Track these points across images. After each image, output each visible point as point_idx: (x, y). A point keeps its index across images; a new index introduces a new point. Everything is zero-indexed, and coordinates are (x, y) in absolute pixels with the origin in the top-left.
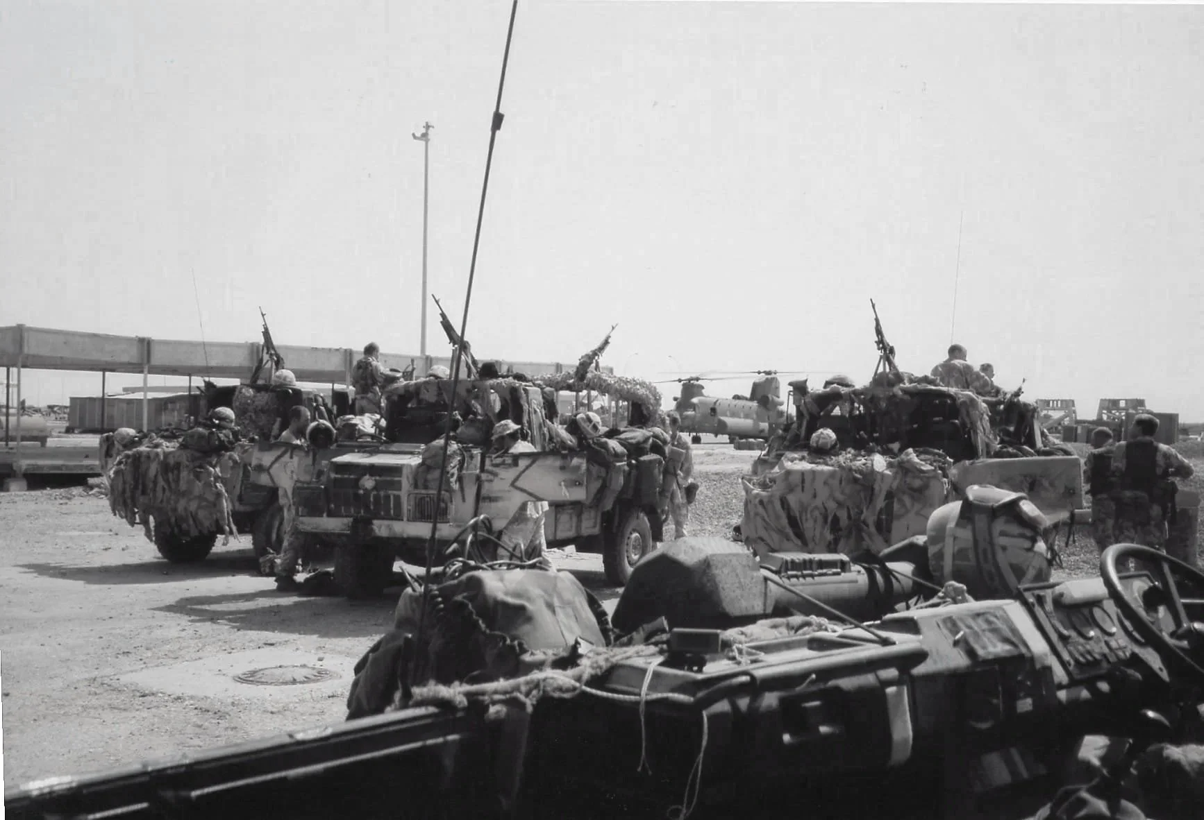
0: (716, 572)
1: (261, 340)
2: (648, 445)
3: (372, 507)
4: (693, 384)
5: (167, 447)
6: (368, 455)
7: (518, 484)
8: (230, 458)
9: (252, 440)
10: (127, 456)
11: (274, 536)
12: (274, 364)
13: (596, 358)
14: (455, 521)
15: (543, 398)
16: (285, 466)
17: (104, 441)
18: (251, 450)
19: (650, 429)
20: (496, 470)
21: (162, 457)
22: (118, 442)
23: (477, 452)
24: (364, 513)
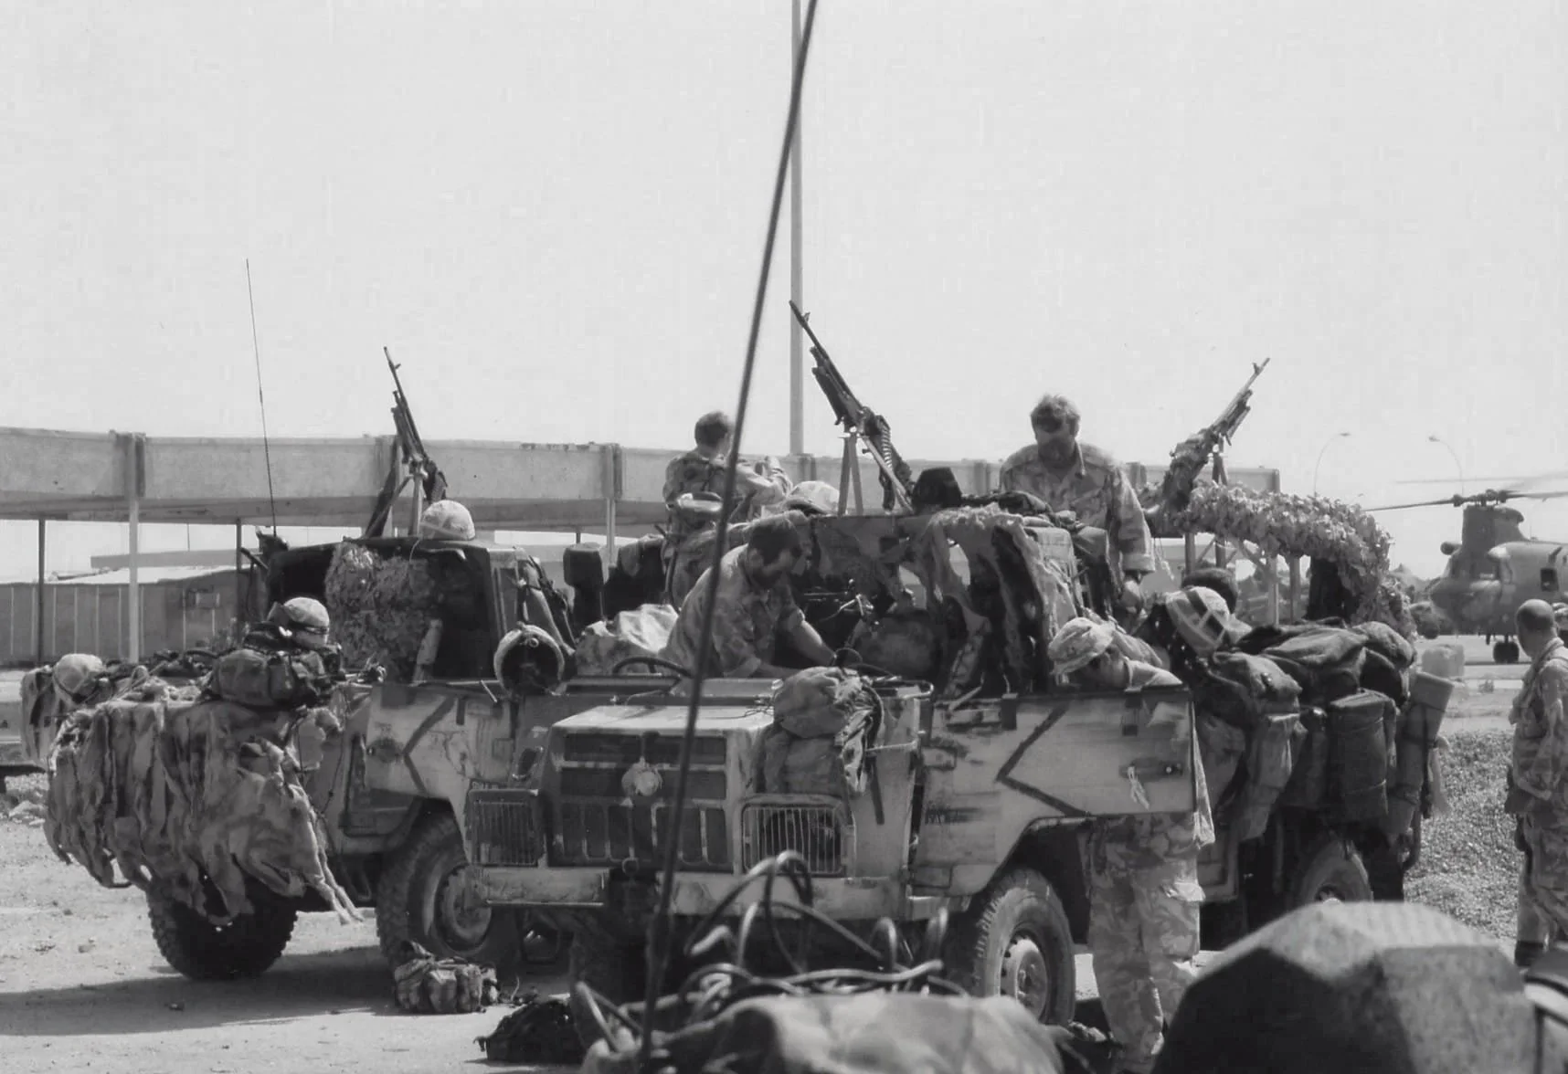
0: (1400, 995)
1: (391, 429)
2: (1355, 669)
3: (655, 840)
4: (1491, 508)
5: (174, 698)
6: (642, 709)
7: (1015, 774)
8: (320, 721)
9: (371, 676)
10: (84, 723)
11: (429, 914)
12: (421, 488)
13: (1216, 448)
14: (860, 873)
15: (1078, 553)
16: (445, 743)
17: (31, 686)
18: (367, 700)
19: (1359, 627)
20: (960, 739)
21: (162, 723)
22: (61, 687)
23: (910, 694)
24: (636, 855)
